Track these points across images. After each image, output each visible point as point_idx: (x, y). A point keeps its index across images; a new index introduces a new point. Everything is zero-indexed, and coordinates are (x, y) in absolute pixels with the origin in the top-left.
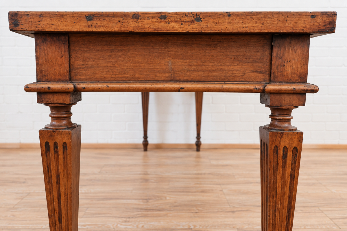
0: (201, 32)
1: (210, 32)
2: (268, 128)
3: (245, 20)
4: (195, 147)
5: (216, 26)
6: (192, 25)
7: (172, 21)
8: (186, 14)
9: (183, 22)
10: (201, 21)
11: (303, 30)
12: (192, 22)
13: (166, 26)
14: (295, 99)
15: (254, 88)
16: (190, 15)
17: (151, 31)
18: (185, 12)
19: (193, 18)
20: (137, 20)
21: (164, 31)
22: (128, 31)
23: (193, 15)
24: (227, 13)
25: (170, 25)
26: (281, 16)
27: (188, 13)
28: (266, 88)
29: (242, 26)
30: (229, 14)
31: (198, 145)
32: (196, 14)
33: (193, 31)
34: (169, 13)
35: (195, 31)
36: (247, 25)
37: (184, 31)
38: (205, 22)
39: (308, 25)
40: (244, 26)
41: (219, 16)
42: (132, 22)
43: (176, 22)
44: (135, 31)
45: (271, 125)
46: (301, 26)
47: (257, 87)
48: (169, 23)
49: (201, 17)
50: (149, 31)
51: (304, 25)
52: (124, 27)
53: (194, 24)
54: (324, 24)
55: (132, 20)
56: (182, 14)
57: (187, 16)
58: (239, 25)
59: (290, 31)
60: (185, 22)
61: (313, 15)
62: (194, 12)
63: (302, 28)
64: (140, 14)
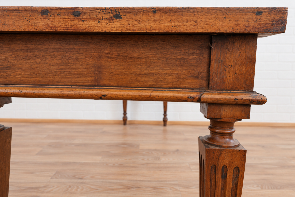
0: (121, 31)
1: (132, 31)
2: (206, 143)
3: (174, 18)
4: (163, 123)
5: (139, 25)
6: (110, 24)
7: (87, 18)
8: (103, 10)
9: (101, 19)
10: (121, 18)
11: (245, 30)
12: (111, 19)
13: (80, 24)
14: (237, 111)
15: (188, 97)
16: (108, 11)
17: (63, 31)
18: (101, 7)
19: (112, 15)
20: (46, 17)
21: (77, 30)
22: (37, 31)
23: (111, 10)
24: (152, 8)
25: (85, 23)
26: (218, 12)
27: (106, 8)
28: (202, 96)
29: (170, 24)
30: (155, 10)
31: (165, 121)
32: (116, 10)
33: (112, 30)
34: (83, 8)
35: (114, 30)
36: (177, 23)
37: (101, 30)
38: (126, 19)
39: (252, 23)
40: (173, 24)
41: (142, 13)
42: (41, 19)
43: (92, 19)
44: (45, 31)
45: (209, 139)
46: (244, 25)
47: (192, 95)
48: (83, 21)
49: (121, 14)
50: (61, 31)
51: (247, 24)
52: (32, 25)
53: (113, 22)
54: (272, 23)
55: (40, 17)
56: (98, 10)
57: (104, 12)
58: (167, 24)
59: (230, 31)
60: (102, 19)
61: (259, 12)
62: (112, 8)
63: (245, 28)
64: (49, 10)
